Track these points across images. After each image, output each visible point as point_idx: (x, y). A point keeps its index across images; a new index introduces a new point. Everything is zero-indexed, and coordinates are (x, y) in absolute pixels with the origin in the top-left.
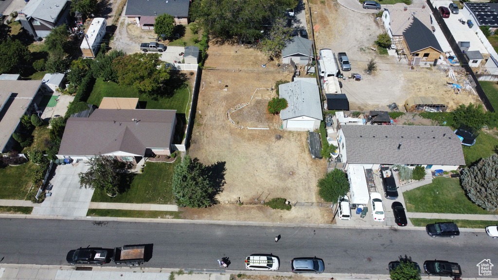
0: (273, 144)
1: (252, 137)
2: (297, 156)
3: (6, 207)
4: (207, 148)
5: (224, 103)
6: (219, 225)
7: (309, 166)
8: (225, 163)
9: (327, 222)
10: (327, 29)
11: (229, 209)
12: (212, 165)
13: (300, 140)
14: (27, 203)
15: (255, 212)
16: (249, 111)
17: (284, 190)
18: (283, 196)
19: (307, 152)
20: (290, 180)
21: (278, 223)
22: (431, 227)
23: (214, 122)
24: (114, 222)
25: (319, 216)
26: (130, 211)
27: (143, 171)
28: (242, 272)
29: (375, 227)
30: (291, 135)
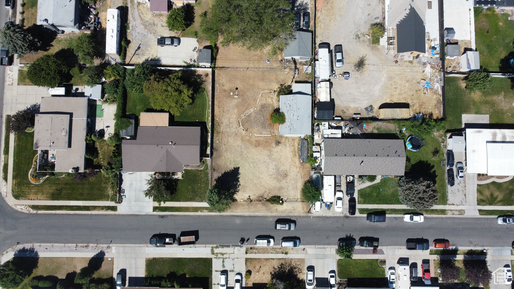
0: (273, 149)
1: (258, 144)
2: (290, 160)
3: (100, 207)
4: (226, 155)
5: (236, 111)
6: (237, 216)
7: (298, 169)
8: (239, 168)
9: (306, 213)
11: (243, 205)
12: (230, 171)
13: (293, 146)
14: (112, 204)
15: (260, 206)
16: (256, 117)
17: (280, 189)
18: (276, 193)
19: (297, 157)
20: (284, 181)
21: (274, 214)
22: (371, 214)
23: (228, 129)
24: (171, 215)
25: (301, 209)
26: (180, 207)
27: (183, 177)
28: (253, 246)
29: (335, 215)
30: (287, 141)
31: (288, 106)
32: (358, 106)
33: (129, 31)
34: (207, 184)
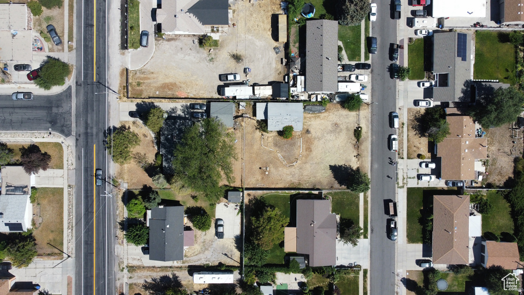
0: (313, 136)
1: (309, 149)
2: (323, 121)
3: (364, 284)
4: (319, 177)
5: (280, 169)
6: (372, 166)
7: (330, 114)
8: (330, 165)
9: (368, 107)
10: (183, 85)
11: (362, 162)
12: (332, 173)
13: (310, 118)
14: (361, 273)
15: (362, 147)
16: (285, 151)
17: (347, 129)
18: (352, 133)
19: (320, 114)
20: (341, 126)
21: (370, 134)
22: (369, 49)
23: (296, 175)
24: (371, 223)
25: (365, 111)
26: (364, 215)
27: (338, 214)
28: (397, 153)
29: (370, 81)
30: (306, 124)
31: (278, 123)
32: (274, 61)
33: (210, 264)
34: (344, 193)
